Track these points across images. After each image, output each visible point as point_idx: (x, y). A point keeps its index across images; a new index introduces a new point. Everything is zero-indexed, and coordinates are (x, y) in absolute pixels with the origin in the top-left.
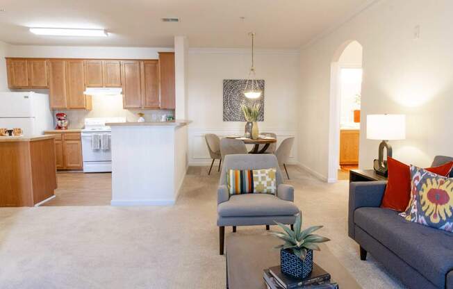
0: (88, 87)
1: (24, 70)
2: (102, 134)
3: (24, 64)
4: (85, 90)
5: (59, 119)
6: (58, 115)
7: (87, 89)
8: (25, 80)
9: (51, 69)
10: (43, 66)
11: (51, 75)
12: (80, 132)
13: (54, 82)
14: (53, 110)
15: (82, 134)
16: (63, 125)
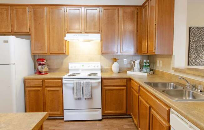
0: (68, 33)
1: (7, 16)
2: (85, 81)
3: (7, 10)
4: (65, 36)
5: (40, 64)
6: (39, 60)
7: (67, 35)
8: (8, 25)
9: (33, 15)
10: (25, 12)
11: (33, 21)
12: (62, 79)
13: (35, 28)
14: (34, 55)
15: (64, 81)
16: (44, 70)
